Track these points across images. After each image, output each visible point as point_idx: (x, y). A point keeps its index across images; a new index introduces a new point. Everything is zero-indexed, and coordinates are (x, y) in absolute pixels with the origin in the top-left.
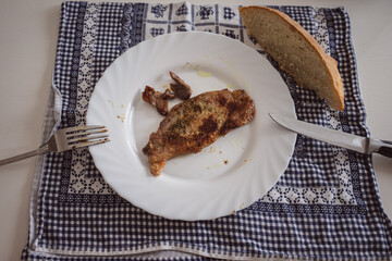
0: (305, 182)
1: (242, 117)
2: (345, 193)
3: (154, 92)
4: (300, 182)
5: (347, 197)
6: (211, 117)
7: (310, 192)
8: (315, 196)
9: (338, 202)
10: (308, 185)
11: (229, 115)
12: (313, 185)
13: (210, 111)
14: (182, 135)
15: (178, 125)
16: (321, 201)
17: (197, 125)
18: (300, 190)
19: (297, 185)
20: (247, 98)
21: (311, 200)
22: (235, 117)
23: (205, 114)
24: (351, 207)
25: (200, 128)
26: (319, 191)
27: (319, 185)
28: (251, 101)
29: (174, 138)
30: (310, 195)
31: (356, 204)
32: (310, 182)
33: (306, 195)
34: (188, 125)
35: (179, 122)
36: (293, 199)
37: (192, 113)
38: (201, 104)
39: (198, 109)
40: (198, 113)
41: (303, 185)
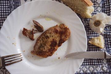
0: (89, 63)
1: (66, 36)
2: (105, 67)
3: (27, 31)
4: (87, 64)
5: (105, 69)
6: (54, 39)
7: (91, 68)
8: (93, 69)
9: (102, 71)
10: (91, 65)
11: (61, 37)
12: (93, 65)
13: (53, 37)
14: (44, 50)
15: (41, 46)
16: (95, 71)
17: (49, 44)
18: (88, 67)
19: (87, 65)
20: (66, 28)
21: (92, 71)
22: (63, 37)
23: (51, 39)
24: (106, 72)
25: (50, 45)
26: (95, 67)
27: (95, 65)
28: (68, 29)
29: (41, 52)
30: (91, 69)
31: (108, 71)
32: (91, 63)
33: (90, 69)
34: (45, 45)
35: (41, 45)
36: (85, 71)
37: (45, 40)
38: (48, 35)
39: (47, 37)
40: (48, 39)
41: (89, 65)
